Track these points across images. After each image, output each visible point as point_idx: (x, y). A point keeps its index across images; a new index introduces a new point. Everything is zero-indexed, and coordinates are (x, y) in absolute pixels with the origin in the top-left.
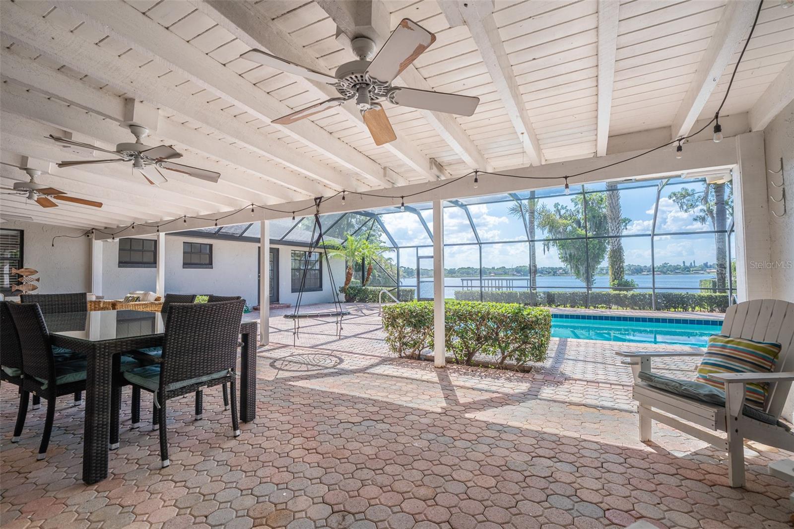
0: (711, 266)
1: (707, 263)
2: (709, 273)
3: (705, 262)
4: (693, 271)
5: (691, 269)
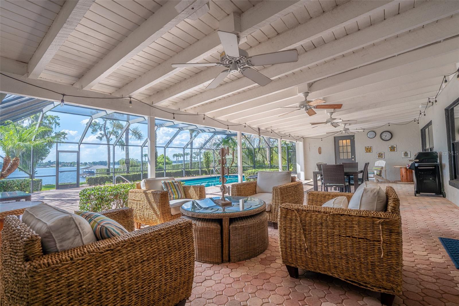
0: (52, 163)
1: (50, 161)
2: (52, 167)
3: (49, 160)
4: (42, 165)
5: (41, 165)
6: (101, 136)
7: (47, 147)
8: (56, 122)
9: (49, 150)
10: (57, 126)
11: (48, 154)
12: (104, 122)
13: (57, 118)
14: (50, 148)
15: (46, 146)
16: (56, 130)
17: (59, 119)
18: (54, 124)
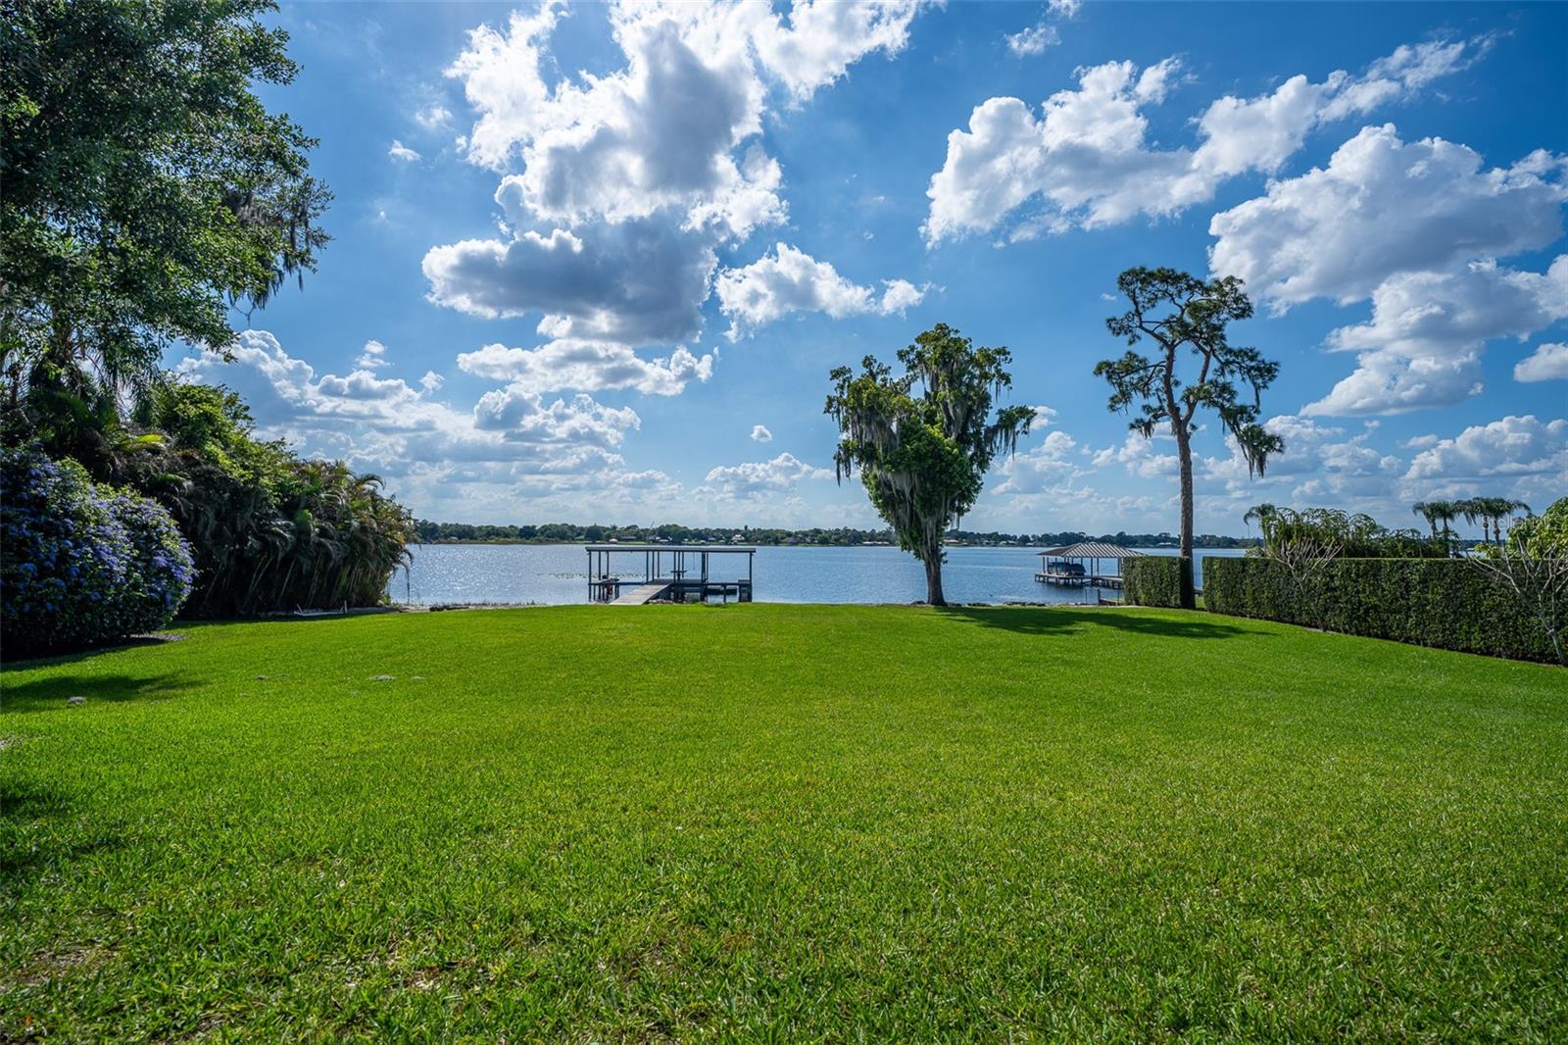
6: (1147, 418)
7: (975, 467)
8: (998, 371)
9: (979, 478)
10: (1003, 388)
11: (976, 491)
12: (1166, 352)
13: (1002, 357)
14: (983, 472)
15: (972, 464)
16: (1001, 400)
17: (1009, 357)
18: (995, 380)
